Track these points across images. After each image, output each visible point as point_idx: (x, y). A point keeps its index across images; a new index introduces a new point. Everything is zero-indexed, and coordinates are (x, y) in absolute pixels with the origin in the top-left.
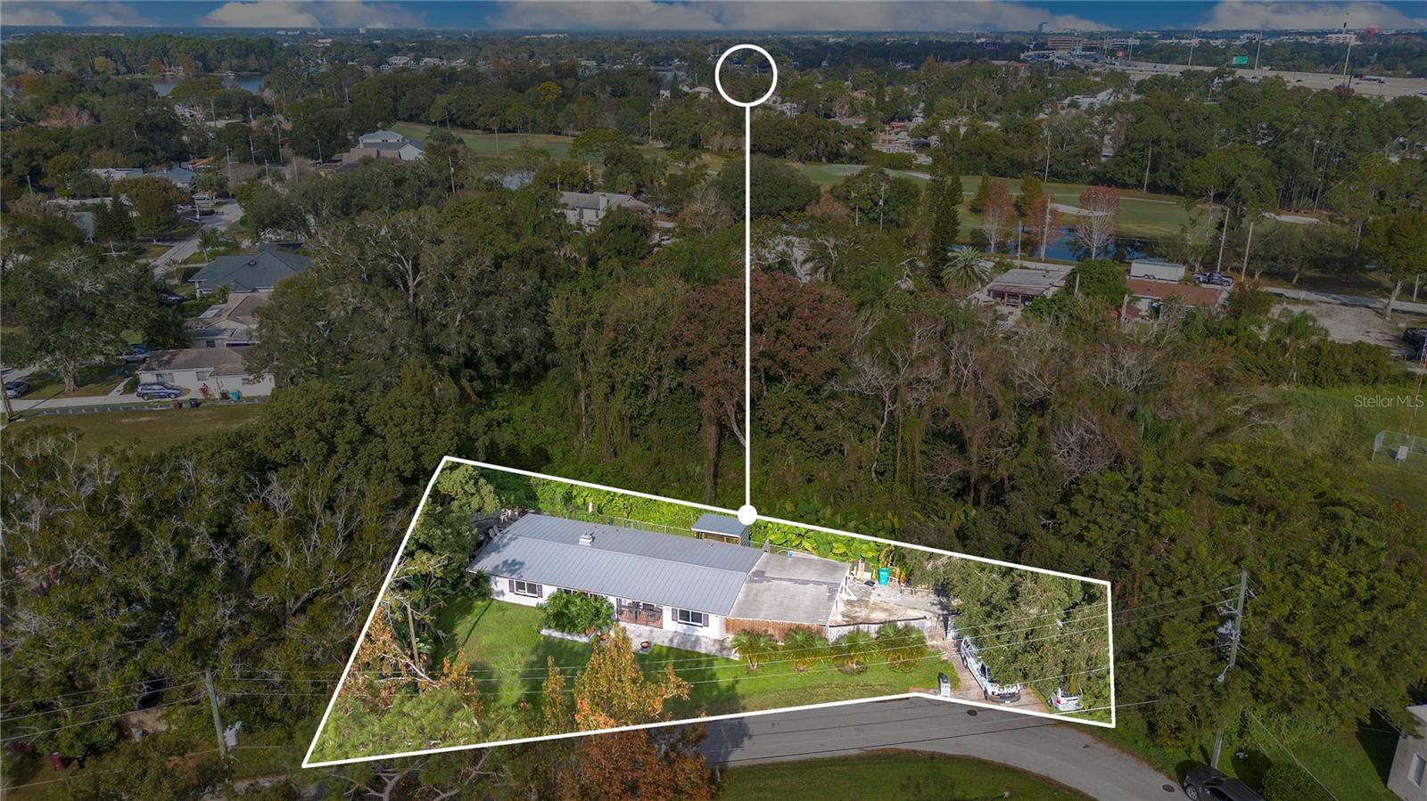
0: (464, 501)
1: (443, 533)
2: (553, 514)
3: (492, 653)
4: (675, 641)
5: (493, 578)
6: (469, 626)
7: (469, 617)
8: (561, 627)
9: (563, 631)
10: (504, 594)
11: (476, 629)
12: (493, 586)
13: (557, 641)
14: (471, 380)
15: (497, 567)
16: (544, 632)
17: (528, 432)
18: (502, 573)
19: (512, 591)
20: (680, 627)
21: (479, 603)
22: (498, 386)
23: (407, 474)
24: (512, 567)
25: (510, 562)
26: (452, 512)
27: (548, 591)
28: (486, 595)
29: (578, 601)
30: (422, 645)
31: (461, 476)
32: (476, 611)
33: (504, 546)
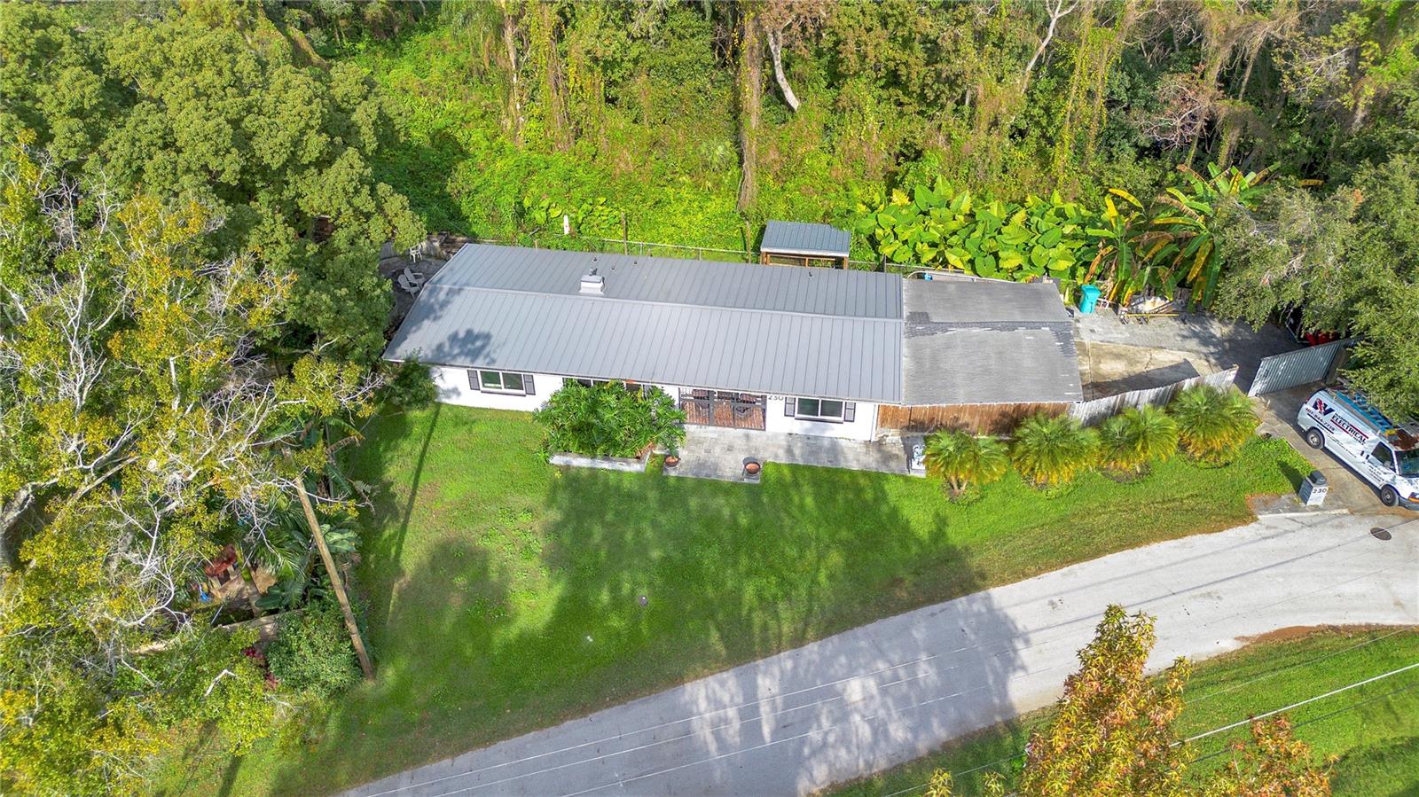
0: (355, 227)
1: (334, 297)
2: (500, 241)
3: (474, 517)
4: (797, 452)
5: (435, 368)
6: (412, 463)
7: (406, 445)
8: (588, 448)
9: (594, 457)
10: (459, 394)
11: (425, 467)
12: (438, 382)
13: (585, 474)
14: (304, 27)
15: (440, 347)
16: (557, 460)
17: (419, 111)
18: (454, 357)
19: (474, 387)
20: (799, 426)
21: (416, 414)
22: (347, 45)
23: (229, 177)
24: (470, 345)
25: (462, 335)
26: (336, 252)
27: (547, 387)
28: (428, 397)
29: (612, 399)
30: (336, 537)
31: (343, 177)
32: (417, 430)
33: (444, 305)
